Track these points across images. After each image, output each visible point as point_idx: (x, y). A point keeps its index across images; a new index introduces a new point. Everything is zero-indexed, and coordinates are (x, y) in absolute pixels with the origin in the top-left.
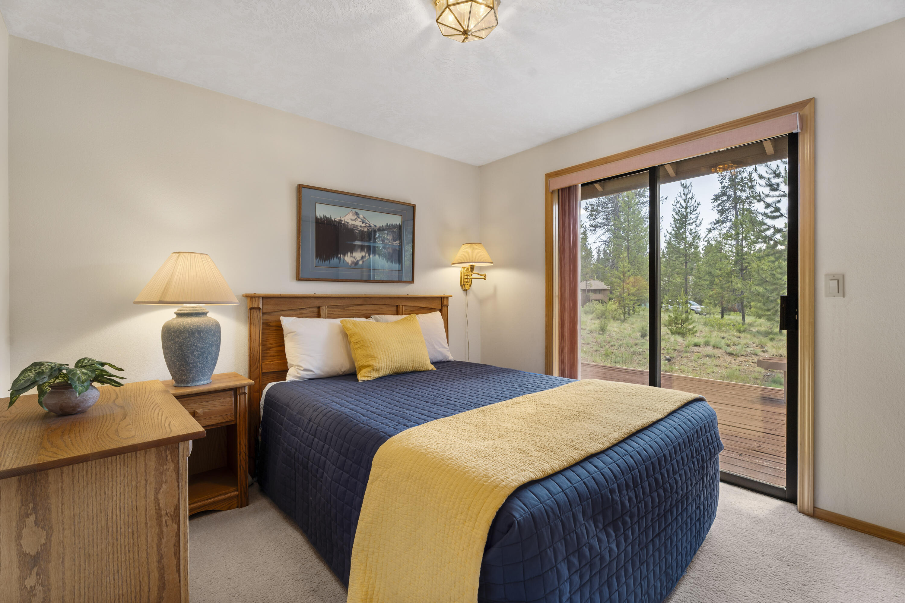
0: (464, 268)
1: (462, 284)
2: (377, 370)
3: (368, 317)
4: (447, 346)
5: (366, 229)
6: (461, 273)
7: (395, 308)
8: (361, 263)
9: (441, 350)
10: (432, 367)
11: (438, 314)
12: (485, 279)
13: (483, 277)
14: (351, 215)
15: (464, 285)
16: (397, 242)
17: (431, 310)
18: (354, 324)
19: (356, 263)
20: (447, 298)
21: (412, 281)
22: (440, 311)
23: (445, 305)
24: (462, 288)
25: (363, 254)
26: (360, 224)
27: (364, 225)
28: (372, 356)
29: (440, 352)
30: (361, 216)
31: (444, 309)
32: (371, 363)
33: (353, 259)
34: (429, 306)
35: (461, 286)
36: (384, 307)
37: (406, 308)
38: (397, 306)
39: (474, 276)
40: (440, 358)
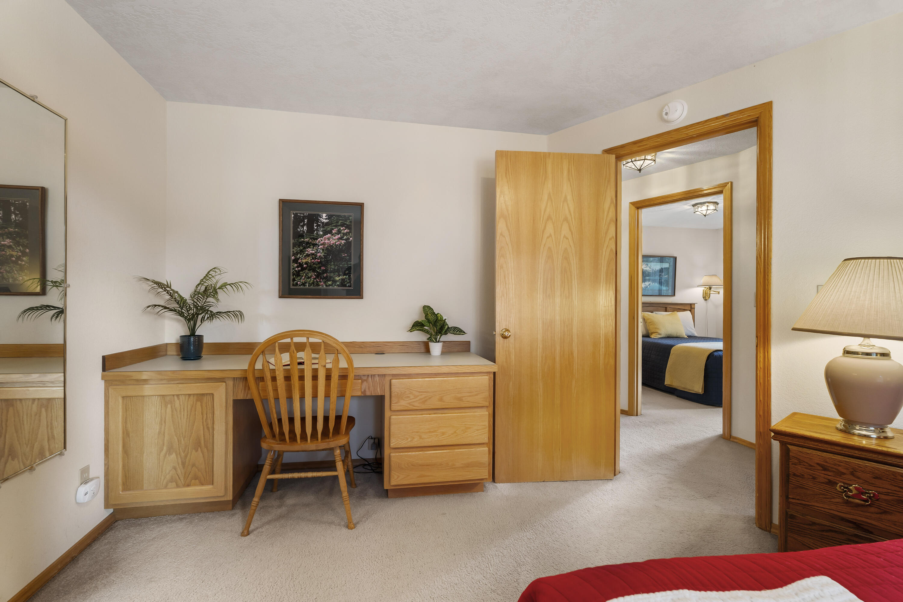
0: (705, 288)
1: (704, 296)
2: (660, 334)
3: (652, 312)
4: (694, 328)
5: (651, 271)
6: (703, 290)
7: (665, 309)
8: (648, 287)
9: (691, 330)
10: (686, 337)
11: (689, 312)
12: (719, 294)
13: (717, 293)
14: (644, 265)
15: (705, 297)
16: (667, 276)
17: (684, 310)
18: (648, 315)
19: (646, 287)
20: (694, 304)
21: (674, 295)
22: (690, 311)
23: (693, 308)
24: (704, 299)
25: (650, 283)
26: (649, 269)
27: (650, 269)
28: (657, 328)
29: (689, 331)
30: (649, 265)
31: (693, 310)
32: (657, 331)
33: (645, 285)
34: (683, 308)
35: (703, 297)
36: (659, 308)
37: (671, 309)
38: (666, 308)
39: (711, 292)
40: (690, 334)
